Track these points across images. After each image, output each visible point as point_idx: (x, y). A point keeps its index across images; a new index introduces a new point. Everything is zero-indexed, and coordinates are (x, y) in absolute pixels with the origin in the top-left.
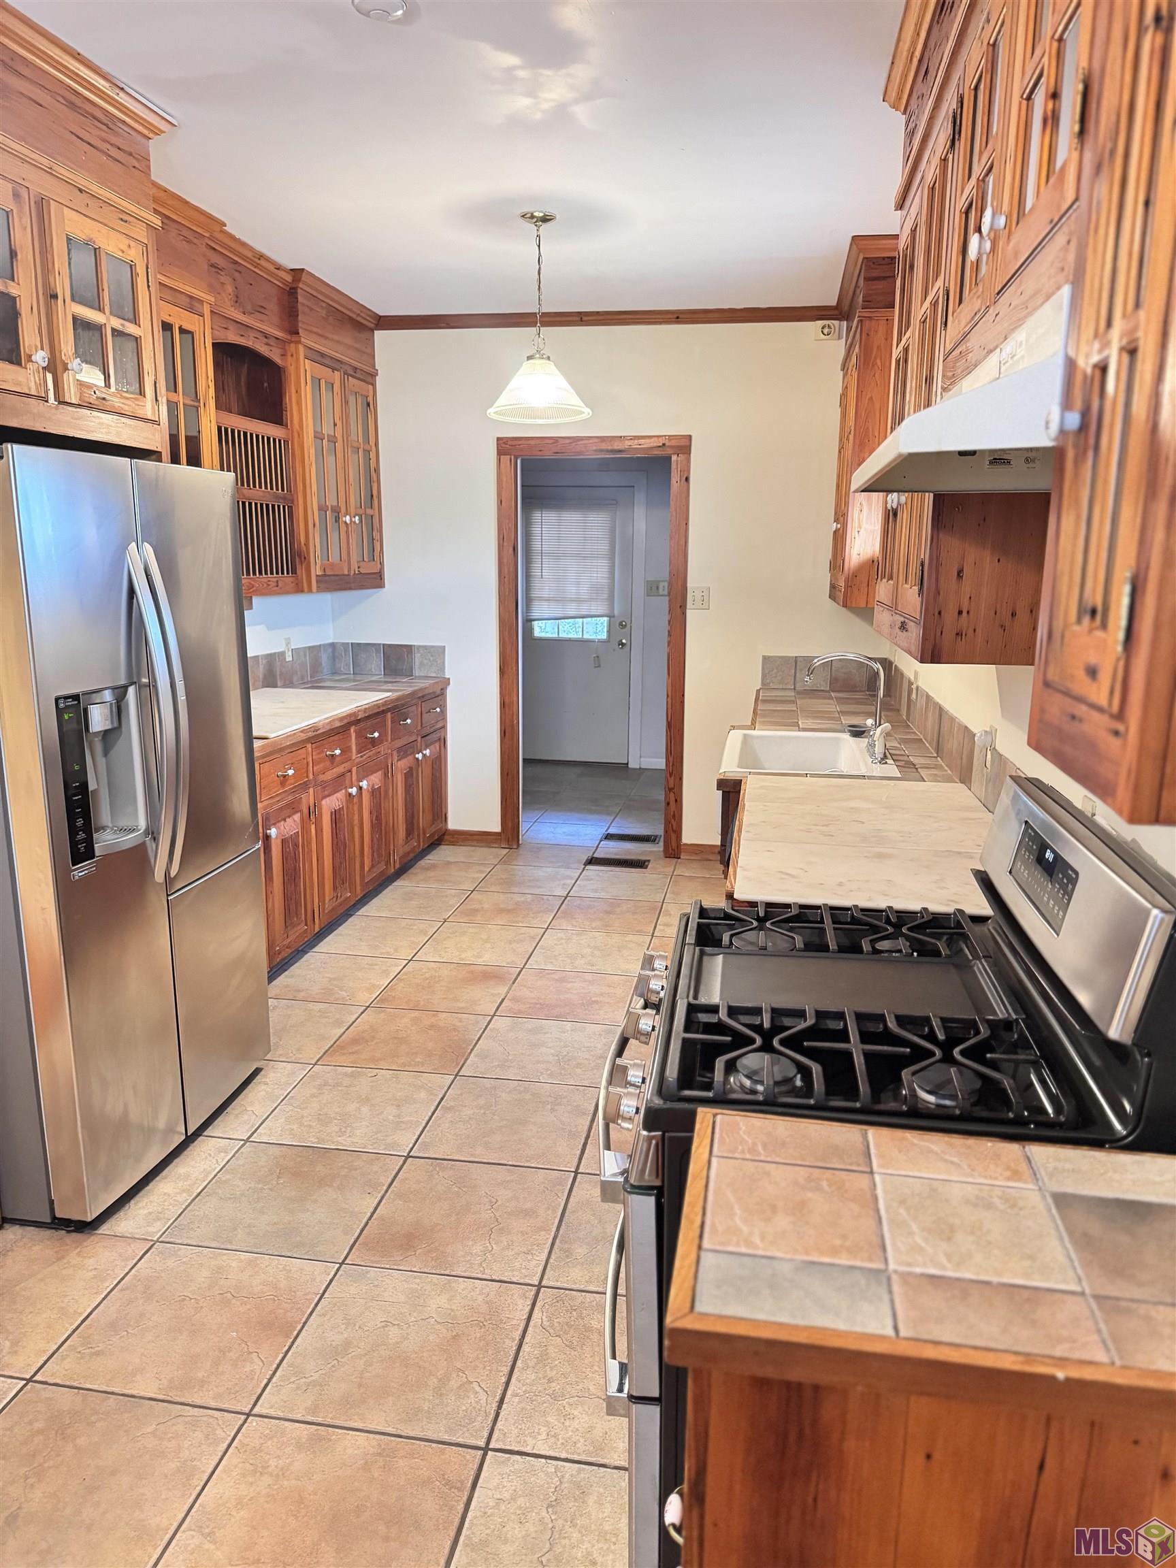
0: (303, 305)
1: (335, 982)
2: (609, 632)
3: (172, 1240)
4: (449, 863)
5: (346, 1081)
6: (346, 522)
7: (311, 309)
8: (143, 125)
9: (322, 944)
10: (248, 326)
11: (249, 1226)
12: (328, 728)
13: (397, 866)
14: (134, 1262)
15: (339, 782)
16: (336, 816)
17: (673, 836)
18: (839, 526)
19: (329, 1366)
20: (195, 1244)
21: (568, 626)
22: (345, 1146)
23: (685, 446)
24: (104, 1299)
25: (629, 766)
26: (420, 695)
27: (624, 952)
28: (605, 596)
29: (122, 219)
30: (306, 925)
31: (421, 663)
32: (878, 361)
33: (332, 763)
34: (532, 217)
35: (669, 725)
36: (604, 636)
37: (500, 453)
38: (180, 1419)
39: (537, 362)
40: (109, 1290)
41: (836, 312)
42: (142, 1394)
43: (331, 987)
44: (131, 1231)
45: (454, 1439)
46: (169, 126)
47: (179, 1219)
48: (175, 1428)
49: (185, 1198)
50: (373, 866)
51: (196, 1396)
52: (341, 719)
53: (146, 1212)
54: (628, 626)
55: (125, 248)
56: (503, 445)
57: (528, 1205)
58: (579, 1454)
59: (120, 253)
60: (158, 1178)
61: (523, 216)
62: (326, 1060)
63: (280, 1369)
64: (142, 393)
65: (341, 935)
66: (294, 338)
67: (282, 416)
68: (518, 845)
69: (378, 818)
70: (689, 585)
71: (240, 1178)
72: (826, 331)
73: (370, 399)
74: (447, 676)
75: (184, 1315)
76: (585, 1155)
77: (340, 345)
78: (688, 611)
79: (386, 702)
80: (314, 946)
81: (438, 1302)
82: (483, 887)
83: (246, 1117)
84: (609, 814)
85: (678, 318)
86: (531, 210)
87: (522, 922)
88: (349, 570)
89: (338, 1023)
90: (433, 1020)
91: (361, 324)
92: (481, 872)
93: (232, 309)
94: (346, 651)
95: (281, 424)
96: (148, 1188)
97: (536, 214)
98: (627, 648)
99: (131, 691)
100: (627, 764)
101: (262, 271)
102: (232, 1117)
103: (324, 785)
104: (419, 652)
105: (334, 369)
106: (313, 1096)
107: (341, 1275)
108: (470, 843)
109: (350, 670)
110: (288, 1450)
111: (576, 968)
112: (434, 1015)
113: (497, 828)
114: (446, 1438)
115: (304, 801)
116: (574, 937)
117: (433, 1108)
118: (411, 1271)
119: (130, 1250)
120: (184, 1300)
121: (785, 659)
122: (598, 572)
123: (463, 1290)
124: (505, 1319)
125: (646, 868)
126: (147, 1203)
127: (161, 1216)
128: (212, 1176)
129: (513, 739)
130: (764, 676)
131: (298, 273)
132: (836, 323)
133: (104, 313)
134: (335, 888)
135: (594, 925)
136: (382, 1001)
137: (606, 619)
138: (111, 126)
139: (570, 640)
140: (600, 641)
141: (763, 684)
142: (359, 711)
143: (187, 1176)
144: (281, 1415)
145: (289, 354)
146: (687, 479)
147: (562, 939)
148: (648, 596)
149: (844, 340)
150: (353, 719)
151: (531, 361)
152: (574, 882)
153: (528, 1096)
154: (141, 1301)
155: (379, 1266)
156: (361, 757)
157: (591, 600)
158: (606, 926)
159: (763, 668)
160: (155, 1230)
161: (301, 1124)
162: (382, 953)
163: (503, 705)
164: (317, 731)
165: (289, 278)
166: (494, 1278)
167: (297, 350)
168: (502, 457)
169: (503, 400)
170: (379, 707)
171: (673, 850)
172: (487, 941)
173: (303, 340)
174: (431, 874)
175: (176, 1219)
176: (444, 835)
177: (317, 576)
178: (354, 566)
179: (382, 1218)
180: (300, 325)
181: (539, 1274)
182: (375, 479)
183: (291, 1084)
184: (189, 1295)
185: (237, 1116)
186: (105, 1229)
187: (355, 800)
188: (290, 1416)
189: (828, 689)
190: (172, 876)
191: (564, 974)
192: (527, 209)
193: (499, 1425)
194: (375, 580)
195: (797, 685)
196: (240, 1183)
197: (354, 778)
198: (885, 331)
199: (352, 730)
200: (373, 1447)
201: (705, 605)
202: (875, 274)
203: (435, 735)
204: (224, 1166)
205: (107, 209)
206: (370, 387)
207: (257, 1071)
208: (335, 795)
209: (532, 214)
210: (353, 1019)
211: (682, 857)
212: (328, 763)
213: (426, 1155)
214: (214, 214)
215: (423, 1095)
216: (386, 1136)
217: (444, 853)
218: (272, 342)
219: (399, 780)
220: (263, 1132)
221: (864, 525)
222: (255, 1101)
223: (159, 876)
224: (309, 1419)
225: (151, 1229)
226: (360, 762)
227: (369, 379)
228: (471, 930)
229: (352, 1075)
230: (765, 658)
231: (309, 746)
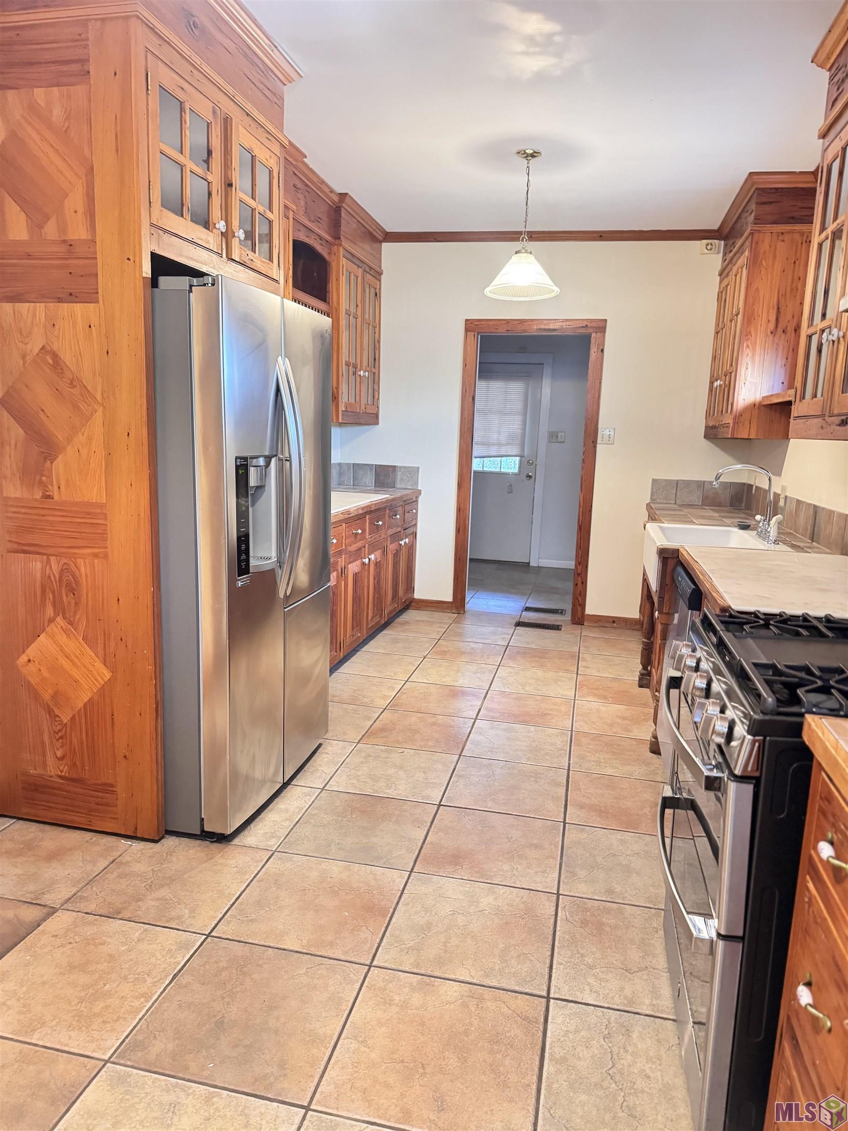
0: (344, 219)
1: (359, 692)
2: (520, 467)
3: (286, 851)
4: (417, 621)
5: (384, 755)
6: (360, 375)
7: (348, 223)
8: (283, 74)
9: (342, 668)
10: (311, 230)
11: (338, 844)
12: (356, 513)
13: (386, 620)
14: (263, 863)
15: (358, 554)
16: (356, 575)
17: (579, 609)
18: (722, 383)
19: (420, 937)
20: (303, 854)
21: (489, 463)
22: (394, 796)
23: (603, 327)
24: (247, 886)
25: (531, 564)
26: (405, 499)
27: (559, 683)
28: (518, 442)
29: (267, 138)
30: (336, 652)
31: (402, 479)
32: (764, 262)
33: (356, 539)
34: (525, 153)
35: (580, 527)
36: (516, 470)
37: (467, 330)
38: (322, 966)
39: (522, 255)
40: (249, 880)
41: (717, 234)
42: (291, 948)
43: (356, 695)
44: (255, 843)
45: (523, 990)
46: (297, 76)
47: (287, 838)
48: (319, 972)
49: (288, 825)
50: (373, 617)
51: (329, 951)
52: (363, 508)
53: (262, 832)
54: (534, 464)
55: (268, 158)
56: (470, 325)
57: (535, 841)
58: (617, 1005)
59: (266, 161)
60: (266, 811)
61: (519, 153)
62: (365, 740)
63: (385, 938)
64: (271, 259)
65: (354, 662)
66: (337, 242)
67: (326, 296)
68: (464, 612)
69: (378, 582)
70: (600, 426)
71: (324, 813)
72: (709, 247)
73: (378, 291)
74: (419, 489)
75: (307, 899)
76: (568, 812)
77: (362, 250)
78: (598, 445)
79: (387, 500)
80: (338, 669)
81: (487, 901)
82: (446, 637)
83: (318, 774)
84: (524, 594)
85: (601, 236)
86: (524, 148)
87: (481, 661)
88: (360, 410)
89: (369, 718)
90: (433, 720)
91: (374, 236)
92: (444, 628)
93: (303, 217)
94: (349, 469)
95: (325, 301)
96: (260, 816)
97: (527, 151)
98: (533, 479)
99: (273, 460)
100: (529, 563)
101: (322, 193)
102: (308, 774)
103: (350, 553)
104: (400, 471)
105: (359, 267)
106: (362, 763)
107: (413, 879)
108: (430, 609)
109: (350, 482)
110: (406, 990)
111: (527, 692)
112: (433, 717)
113: (450, 599)
114: (517, 988)
115: (340, 563)
116: (520, 672)
117: (449, 775)
118: (462, 879)
119: (258, 857)
120: (304, 890)
121: (669, 482)
122: (514, 425)
123: (504, 894)
124: (539, 915)
125: (560, 630)
126: (262, 826)
127: (274, 835)
128: (304, 811)
129: (464, 535)
130: (652, 495)
131: (343, 196)
132: (716, 241)
133: (255, 201)
134: (353, 628)
135: (533, 665)
136: (394, 706)
137: (518, 459)
138: (265, 73)
139: (491, 473)
140: (514, 474)
141: (652, 499)
142: (372, 504)
143: (287, 810)
144: (394, 967)
145: (333, 253)
146: (602, 351)
147: (512, 673)
148: (549, 442)
149: (721, 255)
150: (369, 510)
151: (517, 255)
152: (510, 636)
153: (515, 772)
154: (275, 889)
155: (438, 874)
156: (371, 537)
157: (508, 444)
158: (542, 666)
159: (652, 489)
160: (272, 843)
161: (359, 781)
162: (386, 676)
163: (459, 510)
164: (349, 514)
165: (336, 199)
166: (524, 887)
167: (338, 250)
168: (468, 333)
169: (498, 281)
170: (383, 504)
171: (579, 619)
172: (458, 671)
173: (343, 243)
174: (406, 627)
175: (285, 838)
176: (411, 602)
177: (342, 411)
178: (363, 407)
179: (431, 843)
180: (342, 233)
181: (556, 886)
182: (378, 347)
183: (345, 755)
184: (308, 886)
185: (312, 773)
186: (236, 841)
187: (366, 568)
188: (401, 968)
189: (700, 504)
190: (288, 595)
191: (520, 695)
192: (521, 148)
193: (553, 983)
194: (373, 419)
195: (677, 501)
196: (325, 816)
197: (366, 552)
198: (769, 241)
199: (367, 517)
200: (466, 992)
201: (610, 441)
202: (764, 199)
203: (409, 529)
204: (311, 805)
205: (261, 130)
206: (378, 282)
207: (320, 745)
208: (356, 562)
209: (525, 151)
210: (377, 716)
211: (585, 624)
212: (353, 539)
213: (453, 805)
214: (301, 149)
215: (440, 766)
216: (421, 791)
217: (411, 615)
218: (324, 243)
219: (390, 556)
220: (333, 784)
221: (749, 378)
222: (323, 765)
223: (281, 595)
224: (415, 971)
225: (269, 843)
226: (370, 541)
227: (377, 276)
228: (444, 664)
229: (385, 751)
230: (654, 481)
231: (344, 524)
